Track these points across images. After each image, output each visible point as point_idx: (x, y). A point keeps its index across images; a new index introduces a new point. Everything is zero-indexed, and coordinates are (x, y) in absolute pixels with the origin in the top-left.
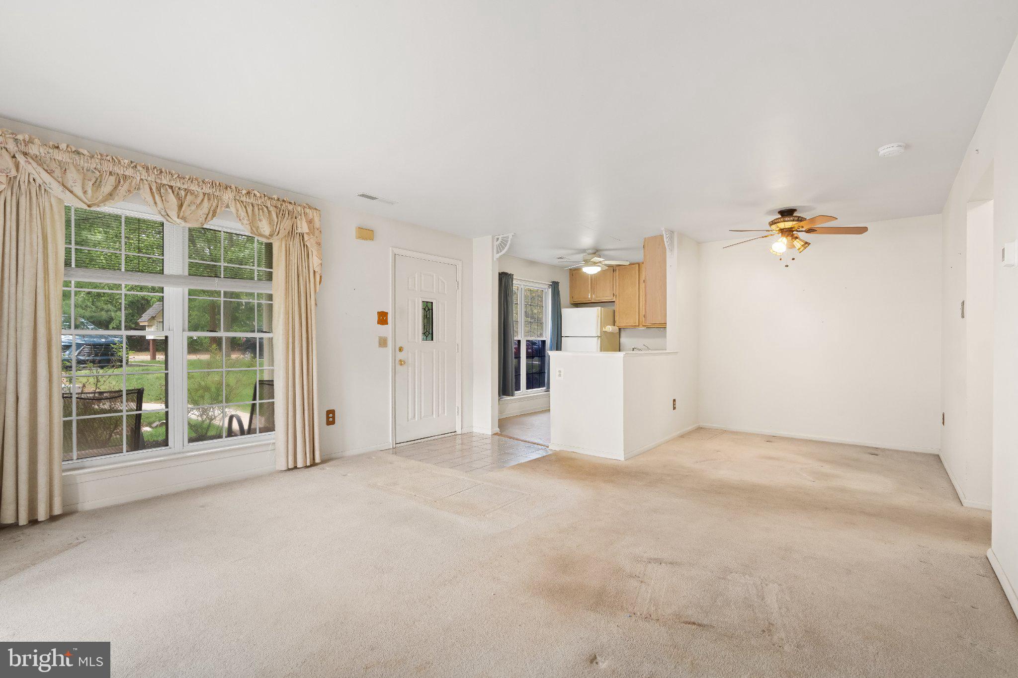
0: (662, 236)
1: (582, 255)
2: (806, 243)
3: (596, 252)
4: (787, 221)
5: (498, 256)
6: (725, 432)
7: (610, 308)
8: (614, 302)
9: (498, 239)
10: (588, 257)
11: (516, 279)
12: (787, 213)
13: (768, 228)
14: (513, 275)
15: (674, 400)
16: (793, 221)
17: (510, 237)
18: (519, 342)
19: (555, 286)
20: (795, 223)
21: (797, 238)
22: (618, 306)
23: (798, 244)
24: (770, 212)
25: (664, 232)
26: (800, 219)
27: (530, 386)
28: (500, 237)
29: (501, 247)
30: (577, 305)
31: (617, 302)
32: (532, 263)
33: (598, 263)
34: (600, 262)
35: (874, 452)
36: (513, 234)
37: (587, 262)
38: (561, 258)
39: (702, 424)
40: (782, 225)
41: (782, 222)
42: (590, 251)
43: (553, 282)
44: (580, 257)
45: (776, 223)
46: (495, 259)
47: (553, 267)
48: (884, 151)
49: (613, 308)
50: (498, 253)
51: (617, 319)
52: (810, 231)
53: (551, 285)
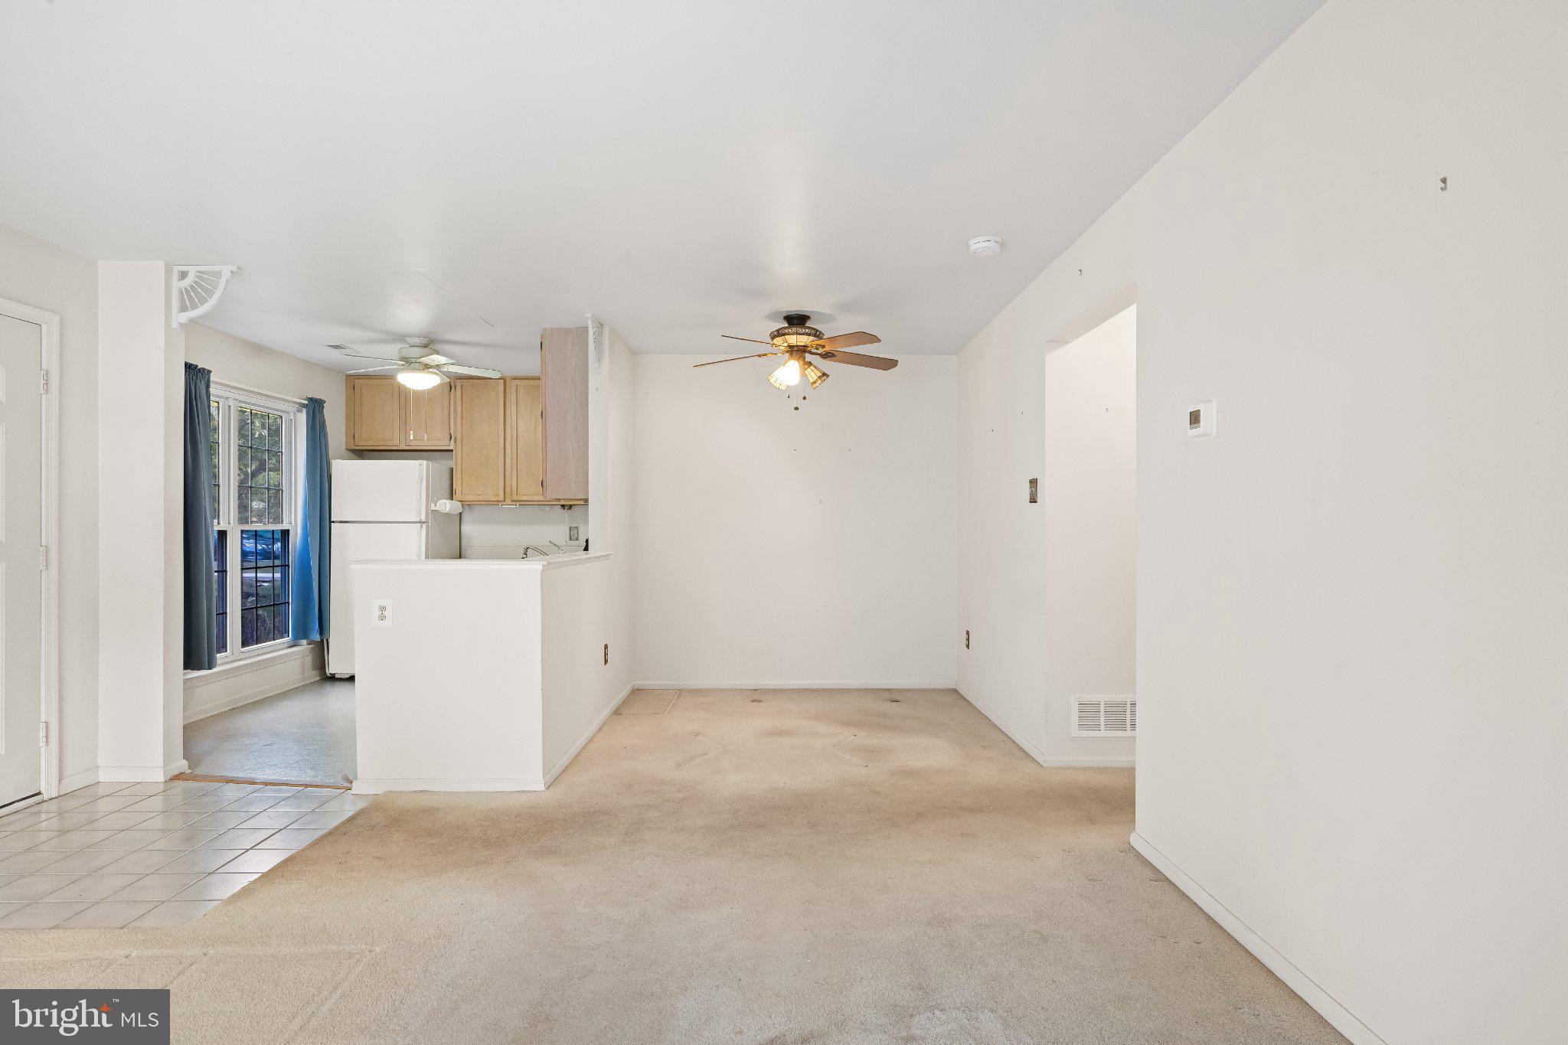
0: (586, 328)
1: (398, 346)
2: (824, 374)
3: (430, 344)
4: (801, 334)
5: (184, 317)
6: (680, 692)
7: (444, 465)
8: (452, 451)
9: (183, 275)
10: (415, 352)
11: (214, 382)
12: (797, 320)
13: (770, 341)
14: (209, 372)
15: (606, 647)
16: (809, 335)
17: (226, 275)
18: (222, 535)
19: (315, 408)
20: (811, 338)
21: (810, 364)
22: (459, 458)
23: (812, 374)
24: (772, 316)
25: (590, 322)
26: (817, 334)
27: (249, 637)
28: (192, 271)
29: (190, 298)
30: (360, 453)
31: (458, 452)
32: (258, 350)
33: (431, 367)
34: (438, 366)
35: (893, 696)
36: (234, 268)
37: (409, 363)
38: (337, 347)
39: (639, 683)
40: (793, 340)
41: (794, 334)
42: (417, 341)
43: (311, 400)
44: (393, 350)
45: (784, 335)
46: (175, 325)
47: (309, 365)
48: (979, 245)
49: (450, 463)
50: (183, 308)
51: (457, 485)
52: (826, 356)
53: (304, 406)
